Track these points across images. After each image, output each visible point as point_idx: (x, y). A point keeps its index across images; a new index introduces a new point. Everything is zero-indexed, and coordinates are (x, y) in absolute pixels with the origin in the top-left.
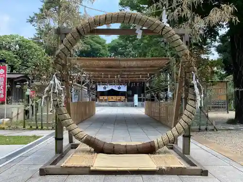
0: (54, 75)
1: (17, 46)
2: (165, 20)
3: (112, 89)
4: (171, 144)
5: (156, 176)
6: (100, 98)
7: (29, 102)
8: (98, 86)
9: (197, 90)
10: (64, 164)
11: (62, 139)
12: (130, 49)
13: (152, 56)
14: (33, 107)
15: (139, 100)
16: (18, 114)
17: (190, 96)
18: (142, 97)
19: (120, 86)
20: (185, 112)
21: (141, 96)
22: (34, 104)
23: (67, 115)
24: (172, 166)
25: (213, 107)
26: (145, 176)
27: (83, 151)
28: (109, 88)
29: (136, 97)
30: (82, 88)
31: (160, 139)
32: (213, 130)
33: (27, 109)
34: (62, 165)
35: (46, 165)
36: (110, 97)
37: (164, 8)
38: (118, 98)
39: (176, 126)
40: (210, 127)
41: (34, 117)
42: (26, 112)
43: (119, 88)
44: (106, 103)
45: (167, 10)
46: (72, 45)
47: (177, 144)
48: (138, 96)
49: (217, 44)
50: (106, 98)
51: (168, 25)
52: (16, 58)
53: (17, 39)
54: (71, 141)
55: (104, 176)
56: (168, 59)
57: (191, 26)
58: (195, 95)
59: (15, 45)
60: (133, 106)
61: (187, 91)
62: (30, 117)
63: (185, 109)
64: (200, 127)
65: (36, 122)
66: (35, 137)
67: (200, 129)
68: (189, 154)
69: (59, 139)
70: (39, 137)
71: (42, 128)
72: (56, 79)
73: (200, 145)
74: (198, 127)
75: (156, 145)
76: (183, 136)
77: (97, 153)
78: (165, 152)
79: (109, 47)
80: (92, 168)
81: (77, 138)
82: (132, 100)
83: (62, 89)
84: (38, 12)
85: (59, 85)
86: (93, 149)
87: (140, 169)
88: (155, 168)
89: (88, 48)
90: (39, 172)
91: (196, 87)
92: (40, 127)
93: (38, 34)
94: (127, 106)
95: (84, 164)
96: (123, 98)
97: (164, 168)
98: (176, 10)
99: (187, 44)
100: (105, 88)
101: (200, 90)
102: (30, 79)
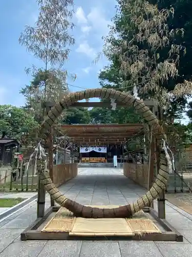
0: (39, 143)
1: (10, 114)
2: (136, 94)
3: (93, 151)
4: (147, 207)
5: (132, 242)
6: (82, 160)
7: (16, 166)
8: (80, 148)
9: (168, 156)
10: (44, 229)
11: (44, 203)
12: (109, 115)
13: (128, 122)
14: (20, 170)
15: (119, 161)
16: (6, 177)
17: (162, 161)
18: (121, 158)
19: (101, 148)
20: (159, 176)
21: (119, 157)
22: (21, 168)
23: (50, 180)
24: (148, 231)
25: (187, 168)
26: (121, 242)
27: (63, 215)
28: (90, 149)
29: (115, 158)
30: (65, 151)
31: (136, 203)
32: (188, 192)
33: (14, 172)
34: (42, 230)
35: (27, 229)
36: (92, 158)
37: (135, 84)
38: (99, 159)
39: (151, 190)
40: (185, 189)
41: (20, 179)
42: (14, 175)
43: (100, 150)
44: (88, 165)
45: (137, 86)
46: (56, 117)
47: (153, 207)
48: (117, 157)
49: (187, 109)
50: (87, 159)
51: (138, 98)
52: (8, 125)
53: (10, 108)
54: (52, 204)
55: (82, 241)
56: (142, 126)
57: (159, 98)
58: (166, 160)
59: (8, 114)
60: (112, 166)
61: (159, 156)
62: (17, 180)
63: (158, 173)
64: (175, 188)
65: (22, 184)
66: (20, 200)
67: (175, 191)
68: (165, 218)
69: (41, 203)
70: (23, 200)
71: (27, 190)
72: (40, 147)
73: (176, 208)
74: (174, 189)
75: (132, 209)
76: (158, 200)
77: (77, 217)
78: (141, 216)
79: (90, 113)
80: (70, 233)
81: (58, 202)
82: (112, 161)
83: (45, 155)
84: (30, 84)
85: (43, 153)
86: (72, 213)
87: (116, 234)
88: (131, 234)
89: (72, 114)
90: (20, 236)
91: (166, 152)
92: (25, 190)
93: (29, 103)
94: (107, 166)
95: (63, 229)
96: (103, 159)
97: (139, 233)
98: (146, 85)
99: (156, 115)
100: (87, 150)
101: (171, 156)
102: (19, 144)
